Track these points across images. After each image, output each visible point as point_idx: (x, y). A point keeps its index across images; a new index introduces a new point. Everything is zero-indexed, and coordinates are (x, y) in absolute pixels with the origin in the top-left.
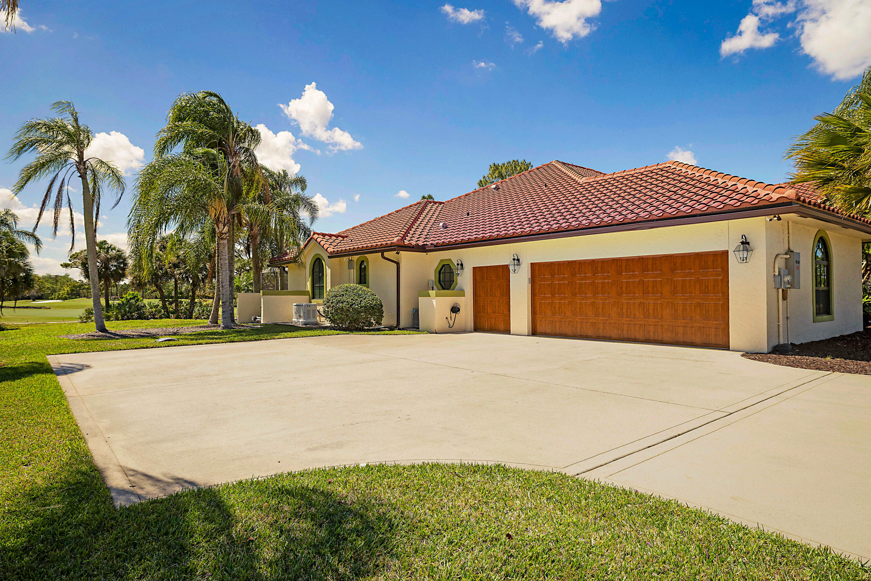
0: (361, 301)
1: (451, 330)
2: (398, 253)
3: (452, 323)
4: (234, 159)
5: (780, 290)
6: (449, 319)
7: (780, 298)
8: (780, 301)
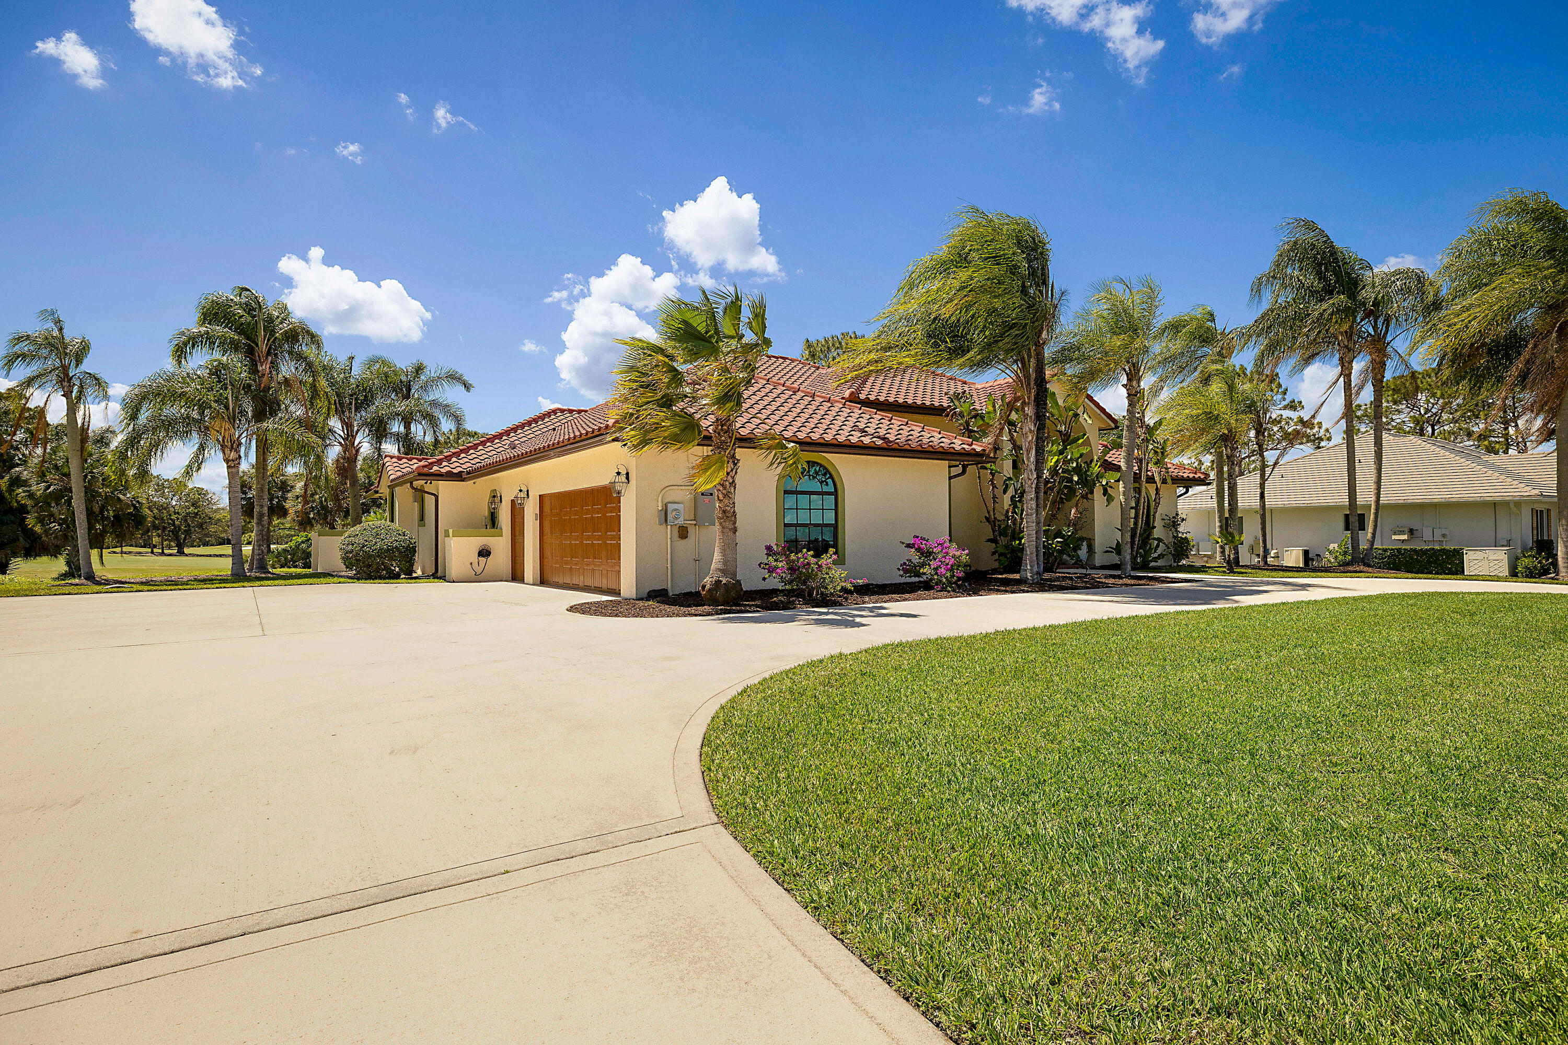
0: (376, 543)
1: (478, 578)
2: (431, 483)
3: (479, 570)
4: (264, 367)
5: (669, 527)
6: (475, 565)
7: (669, 536)
8: (669, 540)
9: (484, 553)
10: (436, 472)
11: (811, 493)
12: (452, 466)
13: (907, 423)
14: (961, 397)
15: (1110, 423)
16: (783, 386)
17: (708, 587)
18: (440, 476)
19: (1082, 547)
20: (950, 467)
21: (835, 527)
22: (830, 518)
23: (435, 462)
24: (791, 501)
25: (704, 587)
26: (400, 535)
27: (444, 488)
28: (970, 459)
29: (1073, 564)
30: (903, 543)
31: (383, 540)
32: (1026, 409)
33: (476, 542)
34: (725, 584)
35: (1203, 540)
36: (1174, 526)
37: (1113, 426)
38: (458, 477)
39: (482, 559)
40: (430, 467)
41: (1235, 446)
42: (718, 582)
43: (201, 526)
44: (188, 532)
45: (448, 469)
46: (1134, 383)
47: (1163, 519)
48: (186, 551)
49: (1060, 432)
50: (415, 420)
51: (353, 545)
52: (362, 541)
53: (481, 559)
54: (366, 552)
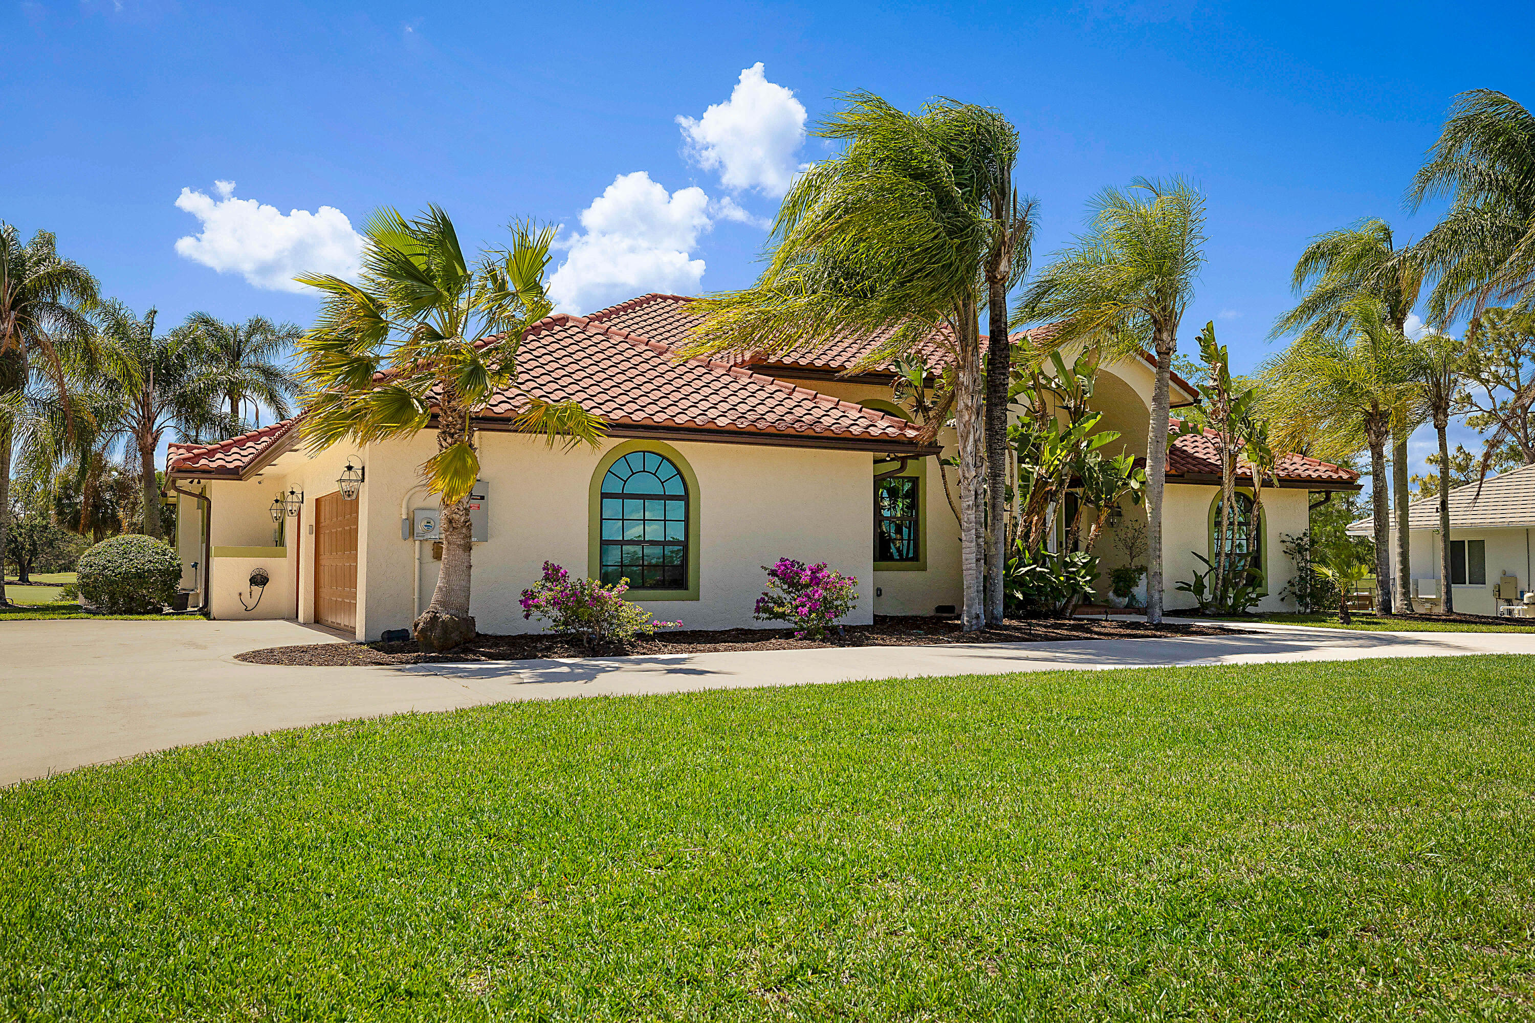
1: (248, 614)
2: (199, 482)
3: (251, 603)
4: (6, 325)
5: (417, 543)
6: (246, 596)
7: (417, 556)
8: (417, 562)
9: (259, 580)
10: (204, 467)
11: (644, 497)
12: (228, 459)
13: (815, 397)
14: (913, 359)
15: (1186, 395)
16: (647, 344)
17: (421, 625)
18: (207, 472)
19: (1140, 583)
20: (875, 462)
21: (685, 545)
22: (676, 532)
23: (204, 454)
24: (612, 507)
25: (416, 625)
26: (157, 553)
27: (218, 489)
28: (898, 448)
29: (1126, 607)
30: (766, 569)
31: (131, 560)
32: (961, 375)
33: (249, 565)
34: (443, 621)
35: (1425, 577)
36: (1299, 552)
37: (1191, 399)
38: (235, 474)
39: (257, 589)
40: (196, 459)
41: (1383, 429)
42: (435, 618)
43: (50, 543)
44: (34, 552)
45: (220, 462)
46: (1165, 336)
47: (1283, 542)
48: (32, 578)
49: (1067, 408)
50: (244, 397)
51: (91, 566)
52: (102, 562)
53: (254, 588)
54: (106, 577)
